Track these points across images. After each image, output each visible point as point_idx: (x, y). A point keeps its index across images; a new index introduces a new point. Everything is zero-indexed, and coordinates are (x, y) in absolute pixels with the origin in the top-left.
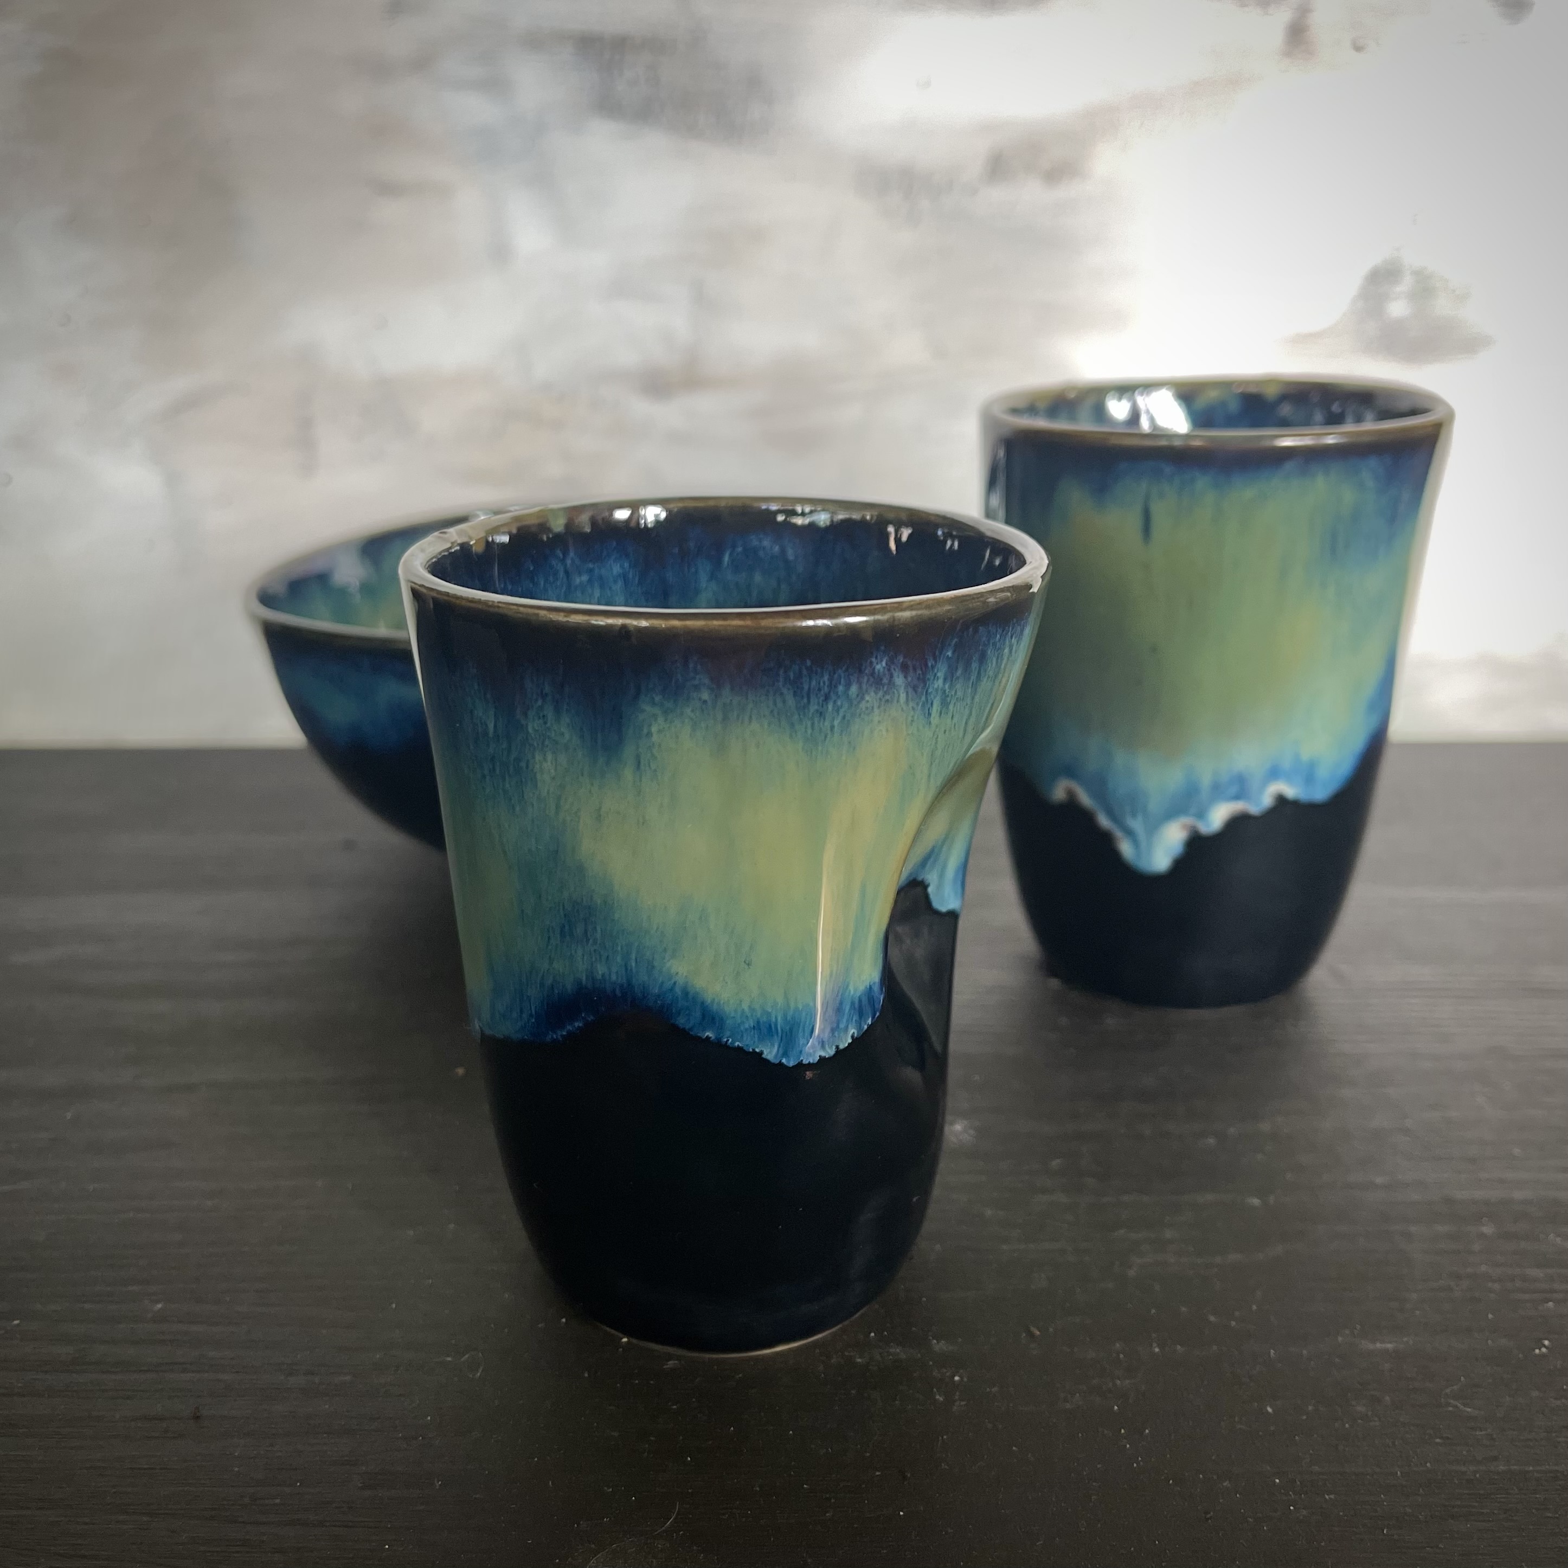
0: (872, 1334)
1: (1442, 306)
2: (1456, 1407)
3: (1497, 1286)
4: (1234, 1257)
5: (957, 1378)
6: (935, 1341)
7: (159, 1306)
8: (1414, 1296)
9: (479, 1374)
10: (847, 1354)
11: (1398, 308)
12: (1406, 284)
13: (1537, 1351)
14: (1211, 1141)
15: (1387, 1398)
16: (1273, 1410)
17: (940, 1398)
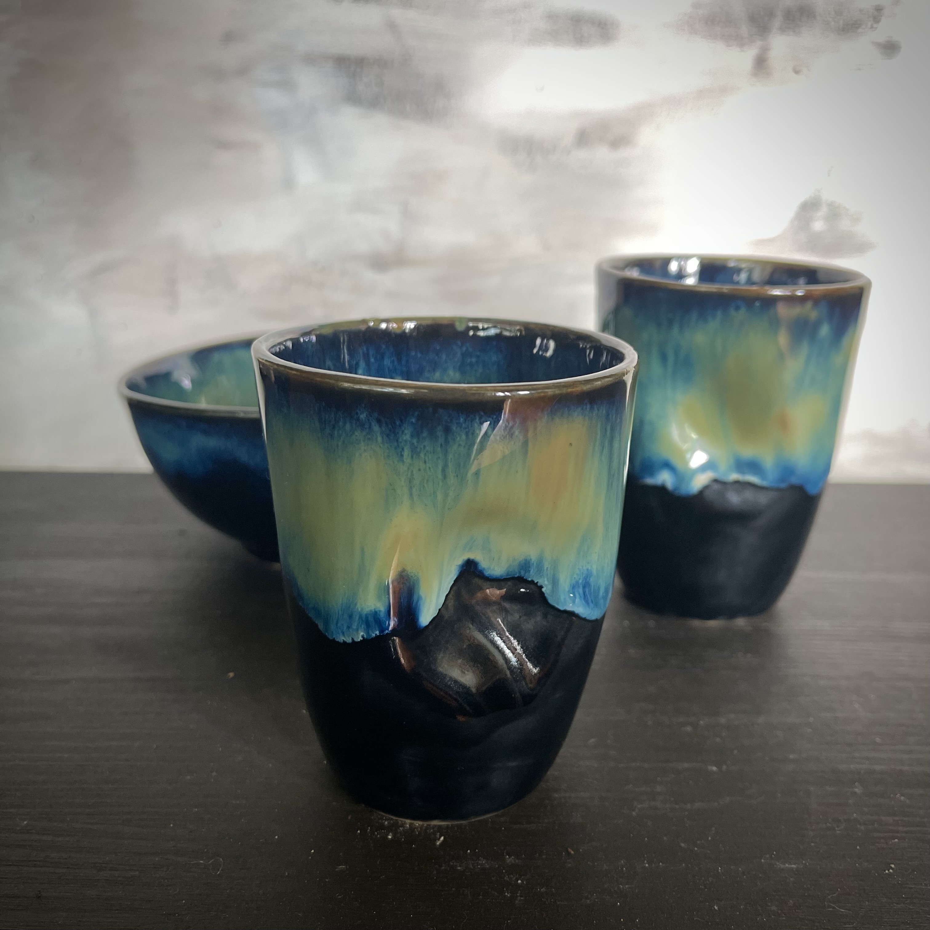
0: (469, 851)
1: (845, 225)
2: (834, 908)
3: (862, 828)
4: (697, 805)
5: (519, 882)
6: (508, 857)
7: (25, 822)
8: (811, 833)
9: (219, 872)
10: (452, 864)
11: (818, 226)
12: (823, 211)
13: (887, 872)
14: (689, 729)
15: (791, 901)
16: (718, 908)
17: (508, 895)
